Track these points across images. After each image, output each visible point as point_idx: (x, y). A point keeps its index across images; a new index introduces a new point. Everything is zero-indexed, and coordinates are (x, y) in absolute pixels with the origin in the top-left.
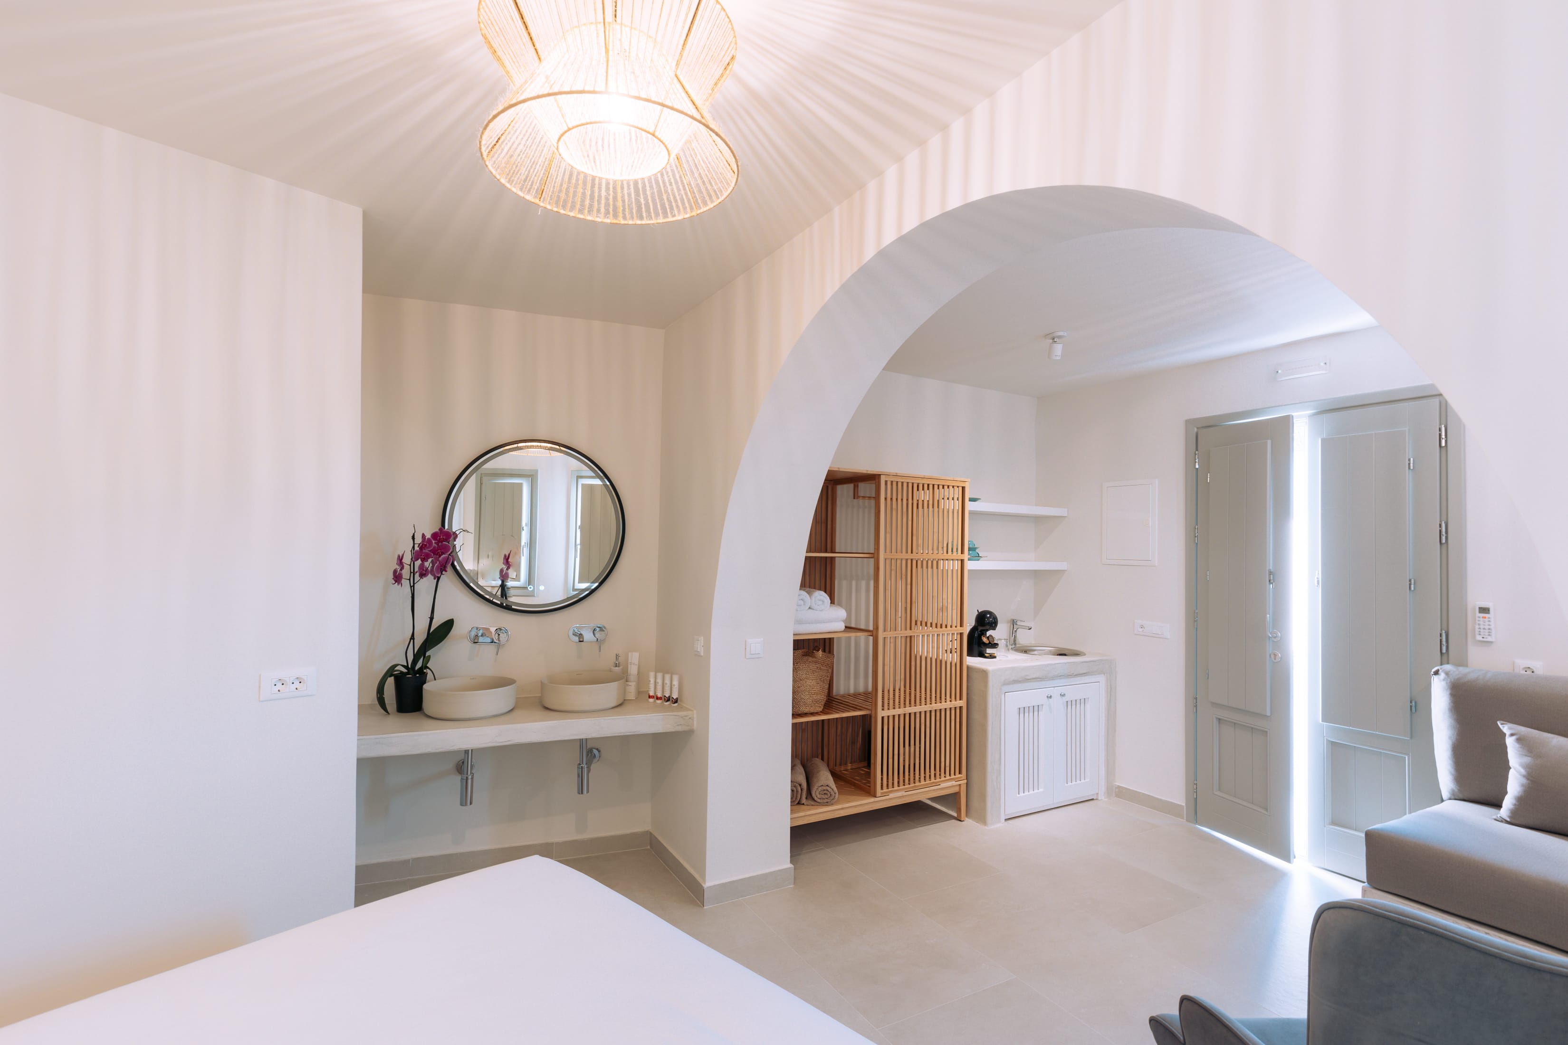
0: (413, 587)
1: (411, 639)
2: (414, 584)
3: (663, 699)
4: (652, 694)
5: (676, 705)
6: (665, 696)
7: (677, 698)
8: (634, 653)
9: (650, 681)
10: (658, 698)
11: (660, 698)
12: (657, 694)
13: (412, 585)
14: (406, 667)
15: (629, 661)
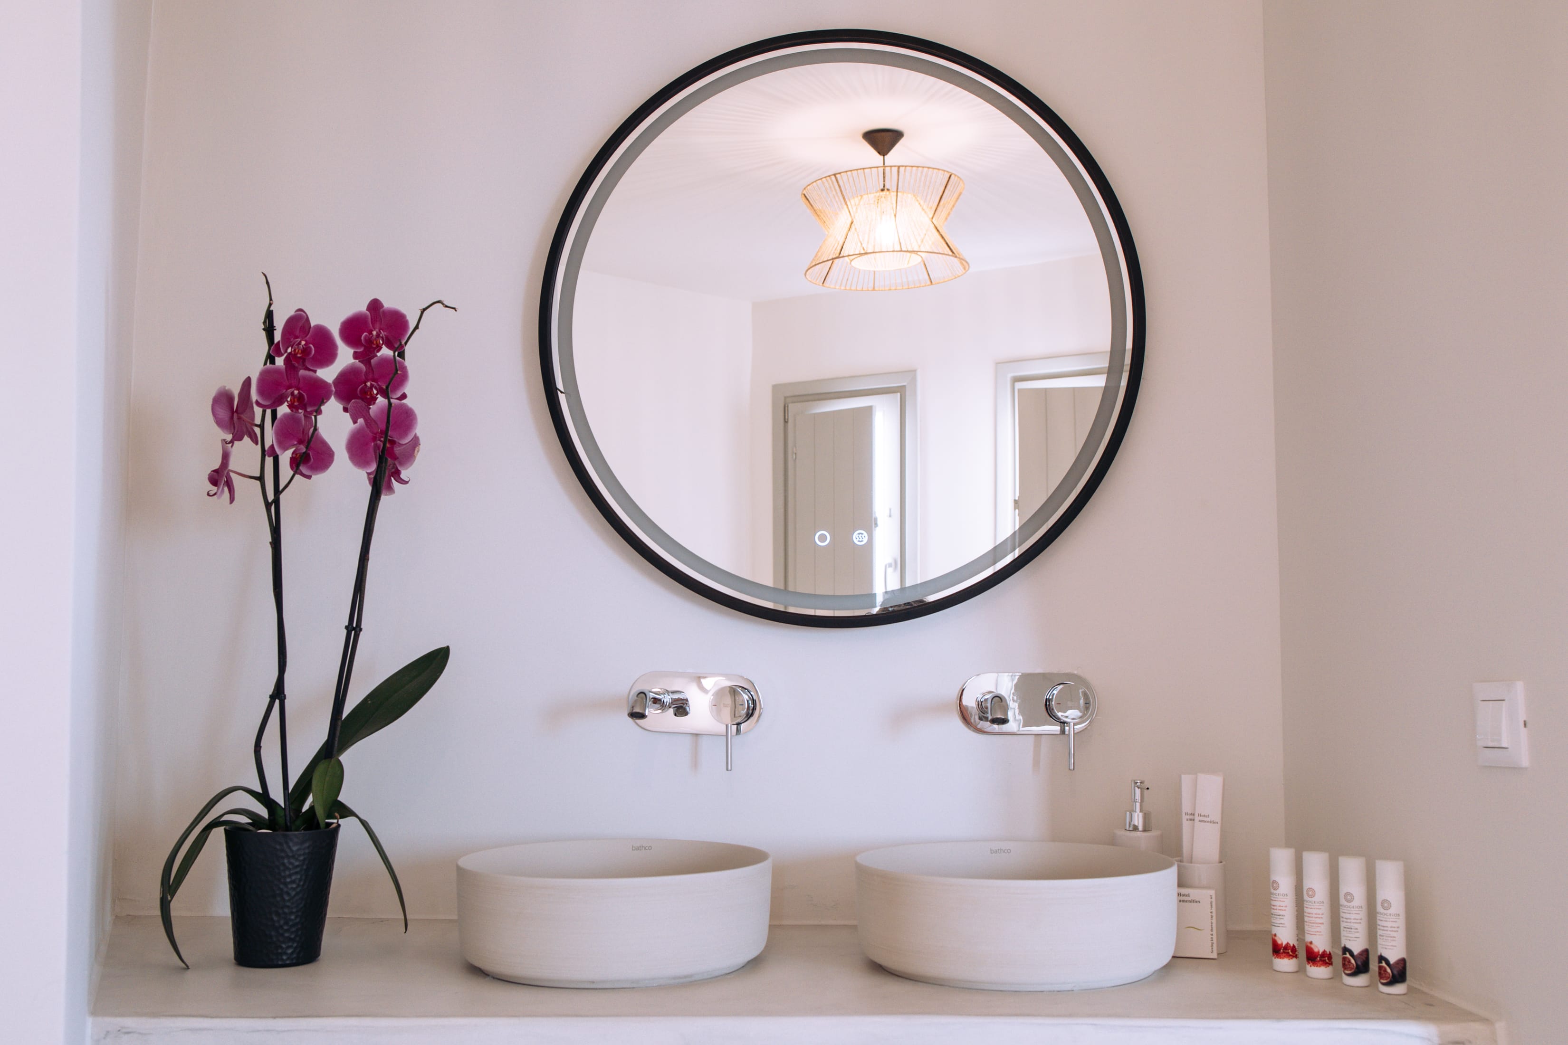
0: (273, 507)
1: (273, 698)
2: (277, 492)
3: (1337, 960)
4: (1286, 936)
5: (1399, 989)
6: (1345, 950)
7: (1403, 962)
8: (1201, 777)
9: (1275, 885)
10: (1312, 957)
11: (1325, 959)
12: (1308, 938)
13: (271, 497)
14: (264, 797)
15: (1186, 807)
